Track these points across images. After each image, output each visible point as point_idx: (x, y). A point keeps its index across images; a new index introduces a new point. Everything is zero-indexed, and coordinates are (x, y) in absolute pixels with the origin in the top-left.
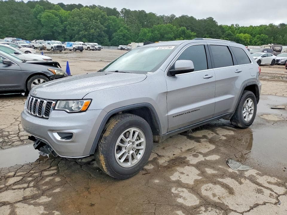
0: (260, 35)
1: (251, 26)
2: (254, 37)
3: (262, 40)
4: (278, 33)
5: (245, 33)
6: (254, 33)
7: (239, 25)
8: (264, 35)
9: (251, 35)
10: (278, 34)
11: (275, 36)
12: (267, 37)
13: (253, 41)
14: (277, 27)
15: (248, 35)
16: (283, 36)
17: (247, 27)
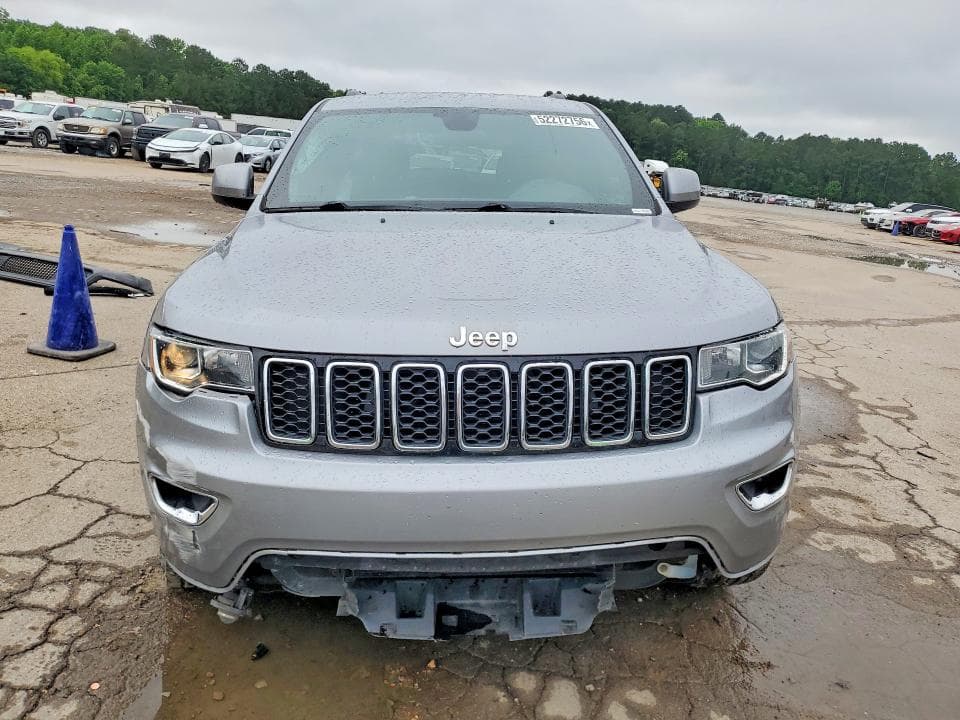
0: (97, 63)
1: (57, 26)
2: (77, 65)
3: (107, 82)
4: (154, 64)
5: (39, 45)
6: (73, 52)
7: (7, 15)
8: (110, 66)
9: (66, 56)
10: (155, 68)
11: (146, 73)
12: (121, 71)
13: (76, 82)
14: (146, 46)
15: (52, 56)
16: (171, 78)
17: (43, 28)
